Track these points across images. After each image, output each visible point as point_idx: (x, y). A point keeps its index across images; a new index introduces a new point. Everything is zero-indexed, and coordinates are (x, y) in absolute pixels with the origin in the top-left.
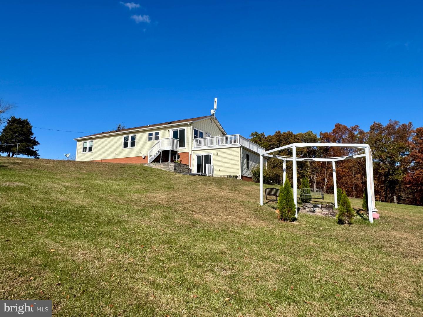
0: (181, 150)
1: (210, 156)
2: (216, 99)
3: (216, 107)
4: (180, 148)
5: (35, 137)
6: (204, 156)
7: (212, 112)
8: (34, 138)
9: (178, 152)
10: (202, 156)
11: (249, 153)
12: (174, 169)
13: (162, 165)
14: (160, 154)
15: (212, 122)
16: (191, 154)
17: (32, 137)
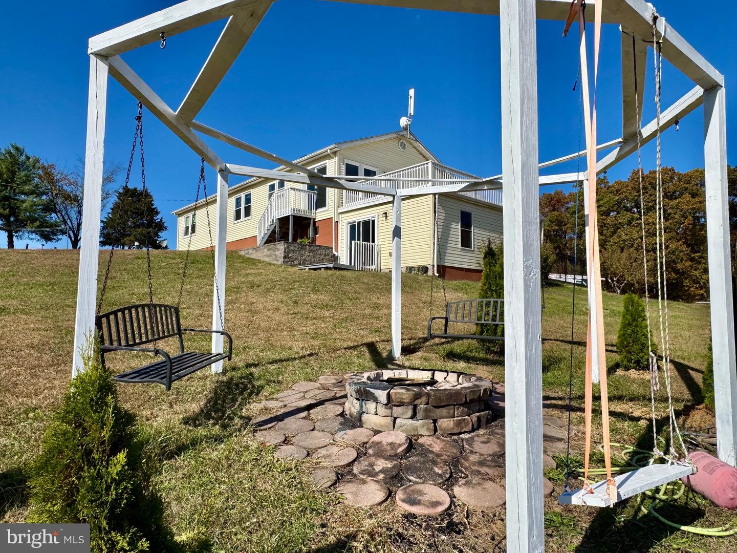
0: (320, 215)
1: (373, 221)
2: (412, 92)
3: (411, 110)
4: (319, 210)
5: (162, 218)
6: (361, 223)
7: (404, 121)
8: (161, 220)
9: (314, 219)
10: (359, 223)
11: (473, 209)
12: (285, 257)
13: (266, 250)
14: (275, 227)
15: (403, 146)
16: (337, 222)
17: (157, 217)
